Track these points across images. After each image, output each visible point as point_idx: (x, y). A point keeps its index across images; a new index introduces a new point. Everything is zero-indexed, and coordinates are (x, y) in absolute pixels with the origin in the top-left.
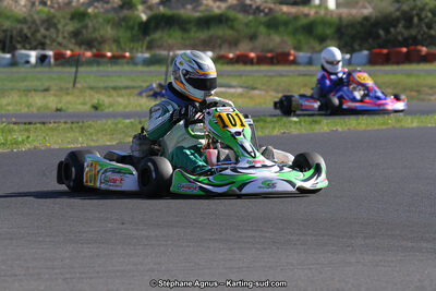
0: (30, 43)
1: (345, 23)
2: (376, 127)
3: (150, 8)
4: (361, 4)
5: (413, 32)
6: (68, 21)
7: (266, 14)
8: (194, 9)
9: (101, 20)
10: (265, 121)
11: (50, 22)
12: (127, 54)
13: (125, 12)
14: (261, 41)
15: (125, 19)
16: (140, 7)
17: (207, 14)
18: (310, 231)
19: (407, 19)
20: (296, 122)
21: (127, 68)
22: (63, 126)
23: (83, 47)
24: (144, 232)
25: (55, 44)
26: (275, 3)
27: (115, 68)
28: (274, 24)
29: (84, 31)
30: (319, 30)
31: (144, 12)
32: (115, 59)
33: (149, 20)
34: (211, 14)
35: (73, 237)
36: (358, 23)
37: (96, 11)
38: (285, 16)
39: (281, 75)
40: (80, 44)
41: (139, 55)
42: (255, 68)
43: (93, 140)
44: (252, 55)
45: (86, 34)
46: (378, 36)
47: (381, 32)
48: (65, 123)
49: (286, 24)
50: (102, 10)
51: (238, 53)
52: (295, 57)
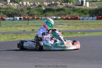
0: (17, 15)
1: (91, 10)
2: (98, 35)
3: (45, 7)
4: (95, 6)
6: (26, 10)
7: (73, 8)
8: (56, 7)
9: (34, 10)
10: (72, 33)
11: (22, 10)
12: (40, 18)
13: (40, 8)
14: (71, 14)
15: (39, 9)
16: (43, 7)
17: (58, 8)
18: (83, 59)
20: (80, 34)
21: (40, 21)
22: (25, 34)
23: (30, 16)
24: (44, 60)
25: (23, 15)
26: (75, 6)
27: (37, 21)
28: (74, 10)
29: (30, 12)
30: (85, 12)
31: (44, 8)
32: (37, 19)
33: (45, 10)
34: (60, 8)
36: (94, 10)
38: (77, 9)
39: (76, 22)
40: (29, 15)
41: (43, 18)
42: (70, 21)
43: (32, 38)
44: (69, 18)
45: (31, 13)
46: (99, 13)
47: (100, 12)
48: (26, 34)
49: (77, 10)
50: (34, 7)
51: (66, 17)
52: (79, 18)
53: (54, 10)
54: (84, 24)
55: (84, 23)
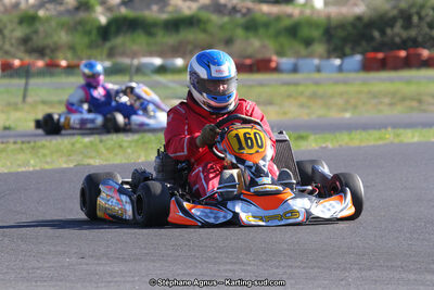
1: (334, 23)
2: (372, 143)
5: (413, 33)
6: (15, 26)
7: (244, 15)
8: (161, 10)
9: (53, 24)
13: (82, 15)
14: (238, 46)
15: (81, 23)
16: (99, 9)
17: (175, 16)
18: (298, 264)
19: (406, 18)
22: (12, 146)
23: (34, 55)
24: (107, 268)
25: (1, 52)
26: (253, 2)
28: (252, 26)
29: (35, 37)
30: (305, 32)
31: (103, 14)
32: (71, 69)
33: (109, 24)
34: (180, 15)
35: (25, 274)
36: (350, 23)
37: (48, 13)
38: (265, 19)
39: (261, 84)
40: (30, 51)
43: (47, 162)
45: (38, 41)
46: (372, 38)
47: (376, 34)
48: (15, 143)
49: (266, 25)
50: (54, 13)
52: (278, 64)
53: (155, 24)
54: (302, 93)
55: (300, 88)
